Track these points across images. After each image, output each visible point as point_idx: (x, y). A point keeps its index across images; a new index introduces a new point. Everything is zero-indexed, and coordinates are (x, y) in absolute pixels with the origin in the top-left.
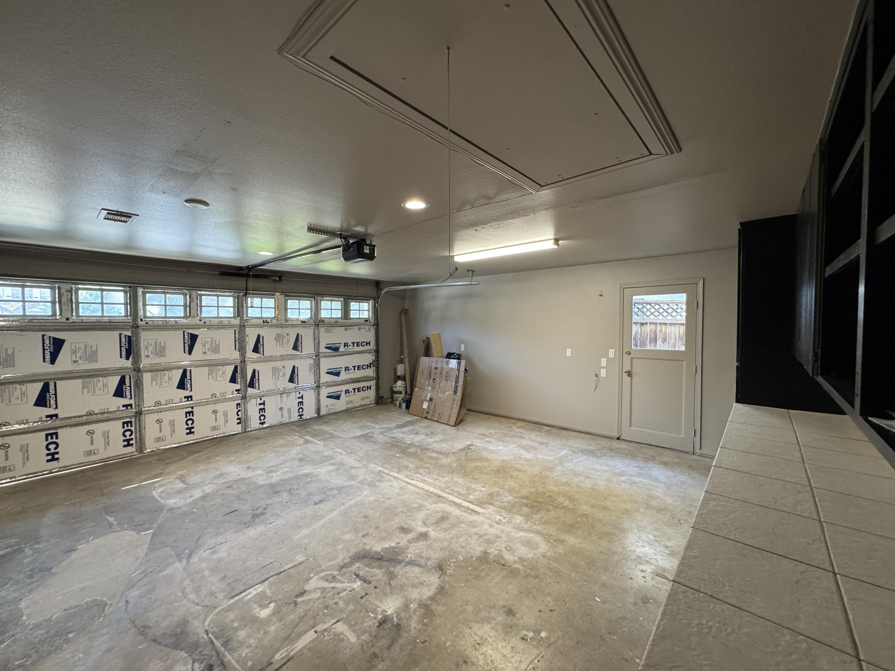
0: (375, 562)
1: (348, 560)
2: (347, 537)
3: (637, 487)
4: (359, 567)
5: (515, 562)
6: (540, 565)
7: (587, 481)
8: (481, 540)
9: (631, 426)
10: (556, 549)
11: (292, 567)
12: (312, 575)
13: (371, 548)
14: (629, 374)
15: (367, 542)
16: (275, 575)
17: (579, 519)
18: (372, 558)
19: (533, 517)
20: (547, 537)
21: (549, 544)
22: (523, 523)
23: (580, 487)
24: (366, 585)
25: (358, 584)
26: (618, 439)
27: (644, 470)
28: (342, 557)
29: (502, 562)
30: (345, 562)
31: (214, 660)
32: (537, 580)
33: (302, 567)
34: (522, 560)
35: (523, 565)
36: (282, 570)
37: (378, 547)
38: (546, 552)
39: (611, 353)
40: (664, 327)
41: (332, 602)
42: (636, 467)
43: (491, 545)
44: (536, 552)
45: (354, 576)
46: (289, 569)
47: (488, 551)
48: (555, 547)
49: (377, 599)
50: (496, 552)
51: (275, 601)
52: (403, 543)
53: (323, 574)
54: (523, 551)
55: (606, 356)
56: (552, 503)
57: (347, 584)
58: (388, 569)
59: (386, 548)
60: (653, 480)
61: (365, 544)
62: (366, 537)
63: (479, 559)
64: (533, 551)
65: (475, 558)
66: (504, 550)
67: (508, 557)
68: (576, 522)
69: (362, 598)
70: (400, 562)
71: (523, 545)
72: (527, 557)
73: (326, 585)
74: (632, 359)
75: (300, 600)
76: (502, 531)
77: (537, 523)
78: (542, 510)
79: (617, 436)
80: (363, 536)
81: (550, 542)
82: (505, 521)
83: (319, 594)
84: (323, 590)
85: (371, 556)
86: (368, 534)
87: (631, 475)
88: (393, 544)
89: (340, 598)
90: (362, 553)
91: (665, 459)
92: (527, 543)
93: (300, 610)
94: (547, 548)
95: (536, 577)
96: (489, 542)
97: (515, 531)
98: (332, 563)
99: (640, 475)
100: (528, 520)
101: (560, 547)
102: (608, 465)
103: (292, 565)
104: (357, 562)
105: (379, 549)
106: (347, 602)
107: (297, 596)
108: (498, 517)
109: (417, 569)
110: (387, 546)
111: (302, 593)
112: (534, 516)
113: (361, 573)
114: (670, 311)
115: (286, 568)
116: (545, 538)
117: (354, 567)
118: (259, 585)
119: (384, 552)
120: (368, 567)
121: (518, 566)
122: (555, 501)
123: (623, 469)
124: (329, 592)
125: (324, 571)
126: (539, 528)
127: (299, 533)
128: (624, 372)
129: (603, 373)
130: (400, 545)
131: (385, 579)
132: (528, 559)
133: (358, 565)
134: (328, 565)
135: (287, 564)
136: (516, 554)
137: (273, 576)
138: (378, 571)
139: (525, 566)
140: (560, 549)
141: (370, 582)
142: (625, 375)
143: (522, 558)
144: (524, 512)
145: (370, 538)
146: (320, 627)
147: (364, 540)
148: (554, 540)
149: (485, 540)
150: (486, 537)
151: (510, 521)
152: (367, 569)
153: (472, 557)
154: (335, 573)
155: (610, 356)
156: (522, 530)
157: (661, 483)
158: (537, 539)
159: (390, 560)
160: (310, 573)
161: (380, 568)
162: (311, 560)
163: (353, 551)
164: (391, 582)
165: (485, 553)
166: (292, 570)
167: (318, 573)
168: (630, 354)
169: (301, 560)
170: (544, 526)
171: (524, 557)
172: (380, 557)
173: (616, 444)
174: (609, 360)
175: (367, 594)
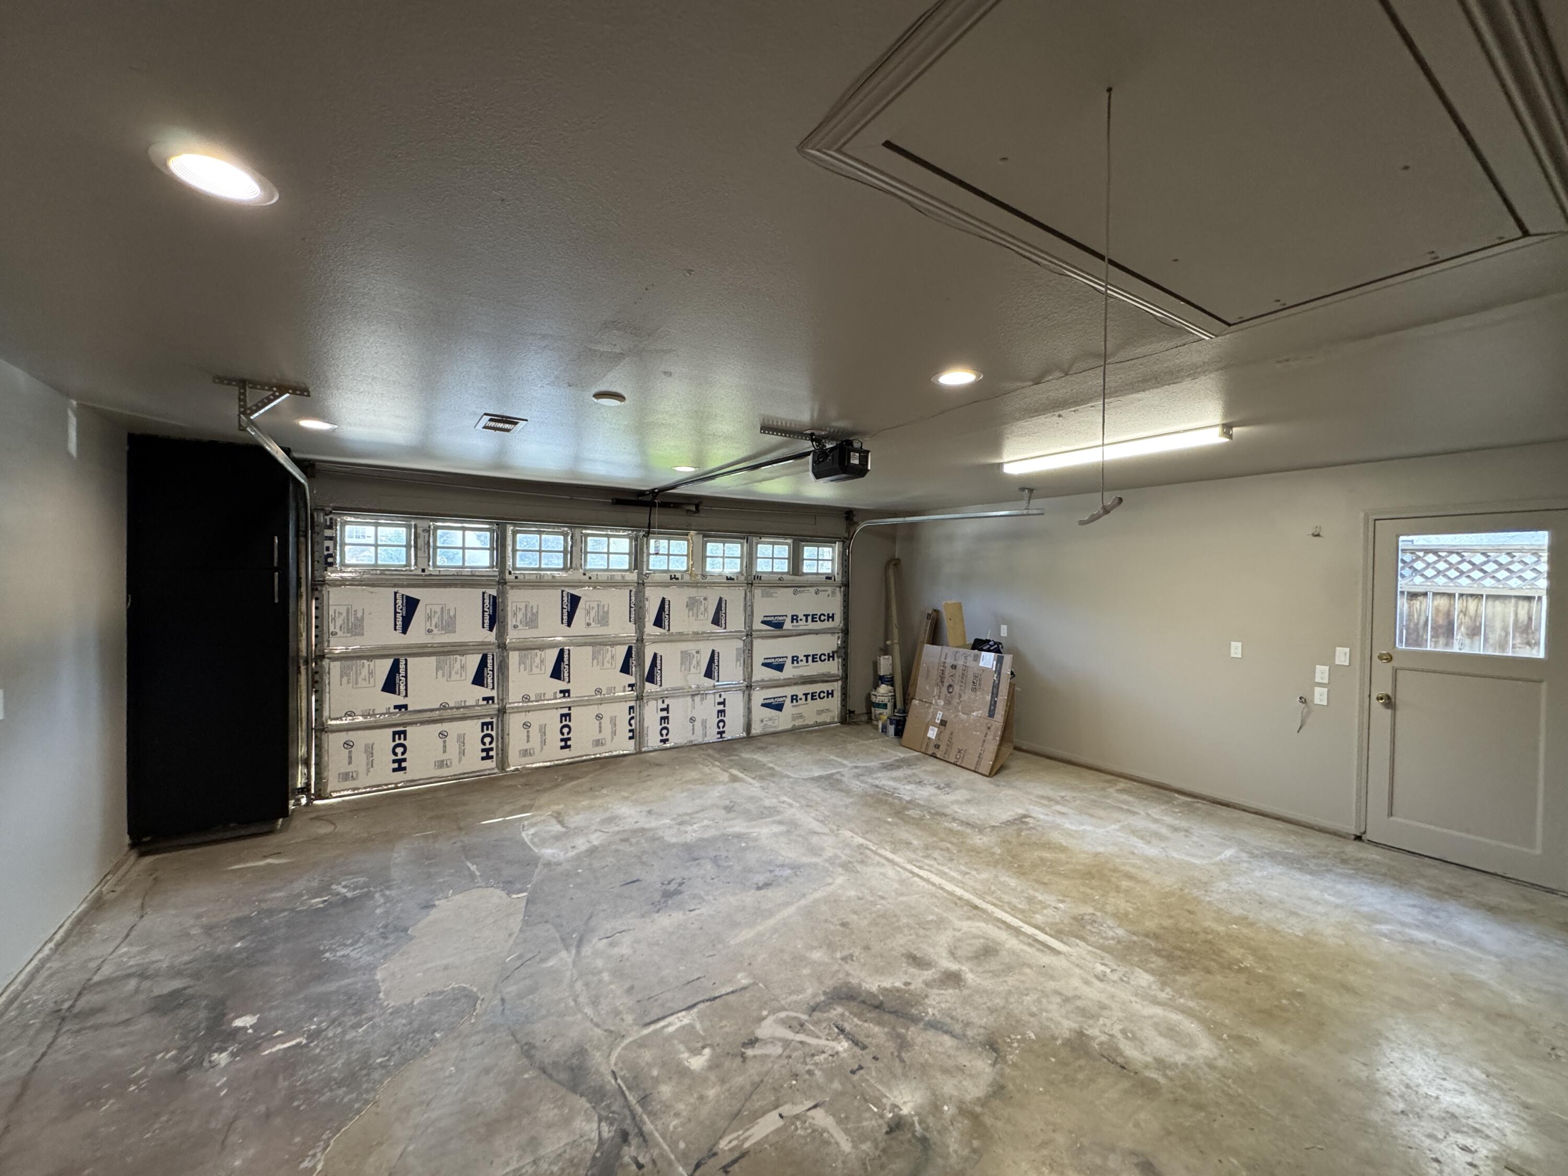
0: (870, 1011)
1: (822, 998)
2: (817, 955)
3: (1423, 953)
4: (842, 1015)
5: (1147, 1066)
6: (1204, 1082)
7: (1293, 920)
8: (1069, 1007)
9: (1391, 814)
10: (1237, 1056)
11: (733, 992)
12: (765, 1013)
13: (860, 985)
14: (1389, 702)
15: (852, 972)
16: (707, 1000)
17: (1284, 1001)
18: (864, 1002)
19: (1174, 981)
20: (1212, 1028)
21: (1220, 1043)
22: (1154, 987)
23: (1277, 932)
24: (857, 1050)
25: (843, 1046)
26: (1358, 838)
27: (1437, 917)
28: (811, 992)
29: (1120, 1060)
30: (818, 1000)
31: (628, 1124)
32: (1203, 1114)
33: (747, 995)
34: (1161, 1064)
35: (1165, 1076)
36: (717, 995)
37: (873, 984)
38: (1215, 1059)
39: (1342, 656)
40: (1472, 605)
41: (801, 1068)
42: (1414, 906)
43: (1091, 1022)
44: (1192, 1054)
45: (836, 1030)
46: (728, 994)
47: (1085, 1032)
48: (1236, 1052)
49: (881, 1082)
50: (1104, 1038)
51: (711, 1046)
52: (917, 984)
53: (783, 1015)
54: (1162, 1046)
55: (1329, 659)
56: (1214, 957)
57: (822, 1042)
58: (894, 1029)
59: (886, 989)
60: (1466, 943)
61: (848, 974)
62: (849, 961)
63: (1067, 1043)
64: (1184, 1050)
65: (1059, 1042)
66: (1120, 1036)
67: (1130, 1051)
68: (1277, 1006)
69: (853, 1072)
70: (915, 1020)
71: (1161, 1034)
72: (1172, 1060)
73: (789, 1035)
74: (1395, 671)
75: (750, 1052)
76: (1113, 997)
77: (1186, 992)
78: (1194, 967)
79: (1353, 830)
80: (844, 959)
81: (1220, 1038)
82: (1115, 977)
83: (779, 1050)
84: (786, 1043)
85: (861, 999)
86: (851, 956)
87: (1403, 924)
88: (898, 984)
89: (816, 1064)
90: (844, 990)
91: (1493, 900)
92: (1171, 1032)
93: (753, 1071)
94: (1216, 1052)
95: (1199, 1107)
96: (1083, 1012)
97: (1138, 1000)
98: (794, 997)
99: (1429, 927)
100: (1164, 984)
101: (1248, 1054)
102: (1339, 894)
103: (731, 989)
104: (838, 1004)
105: (874, 989)
106: (830, 1074)
107: (744, 1045)
108: (1100, 968)
109: (948, 1041)
110: (887, 984)
111: (753, 1042)
112: (1178, 977)
113: (847, 1027)
114: (1490, 567)
115: (723, 992)
116: (1209, 1029)
117: (835, 1012)
118: (684, 1013)
119: (883, 995)
120: (859, 1019)
121: (1153, 1075)
122: (1225, 955)
123: (1379, 907)
124: (795, 1049)
125: (783, 1009)
126: (1191, 1004)
127: (736, 936)
128: (1374, 697)
129: (1320, 696)
130: (912, 987)
131: (891, 1046)
132: (1176, 1065)
133: (840, 1010)
134: (788, 1000)
135: (723, 984)
136: (1147, 1049)
137: (703, 1001)
138: (876, 1029)
139: (1171, 1079)
140: (1248, 1059)
141: (864, 1048)
142: (1377, 705)
143: (1163, 1061)
144: (1153, 966)
145: (856, 964)
146: (787, 1109)
147: (847, 967)
148: (1228, 1036)
149: (1078, 1008)
150: (1079, 1003)
151: (1125, 979)
152: (855, 1020)
153: (1054, 1038)
154: (804, 1017)
155: (1337, 662)
156: (1155, 1002)
157: (1489, 952)
158: (1191, 1026)
159: (895, 1013)
160: (762, 1008)
161: (879, 1023)
162: (761, 985)
163: (830, 983)
164: (903, 1054)
165: (1081, 1034)
166: (731, 998)
167: (773, 1011)
168: (1390, 658)
169: (745, 982)
170: (1203, 1003)
171: (1167, 1059)
172: (877, 1003)
173: (1352, 849)
174: (1335, 670)
175: (861, 1068)
